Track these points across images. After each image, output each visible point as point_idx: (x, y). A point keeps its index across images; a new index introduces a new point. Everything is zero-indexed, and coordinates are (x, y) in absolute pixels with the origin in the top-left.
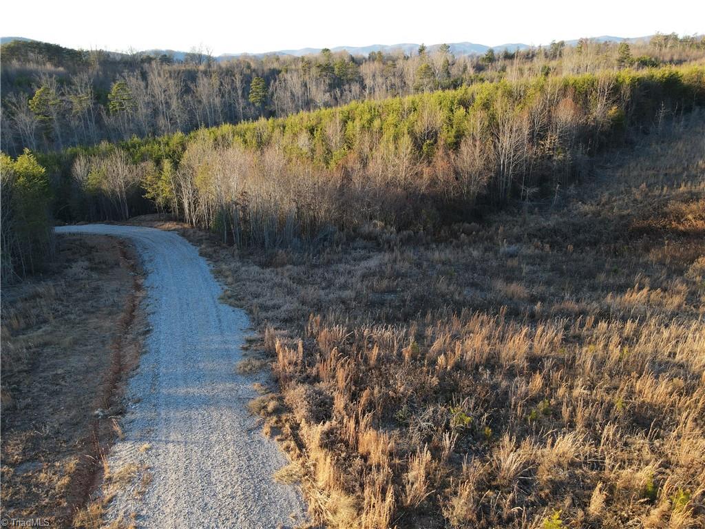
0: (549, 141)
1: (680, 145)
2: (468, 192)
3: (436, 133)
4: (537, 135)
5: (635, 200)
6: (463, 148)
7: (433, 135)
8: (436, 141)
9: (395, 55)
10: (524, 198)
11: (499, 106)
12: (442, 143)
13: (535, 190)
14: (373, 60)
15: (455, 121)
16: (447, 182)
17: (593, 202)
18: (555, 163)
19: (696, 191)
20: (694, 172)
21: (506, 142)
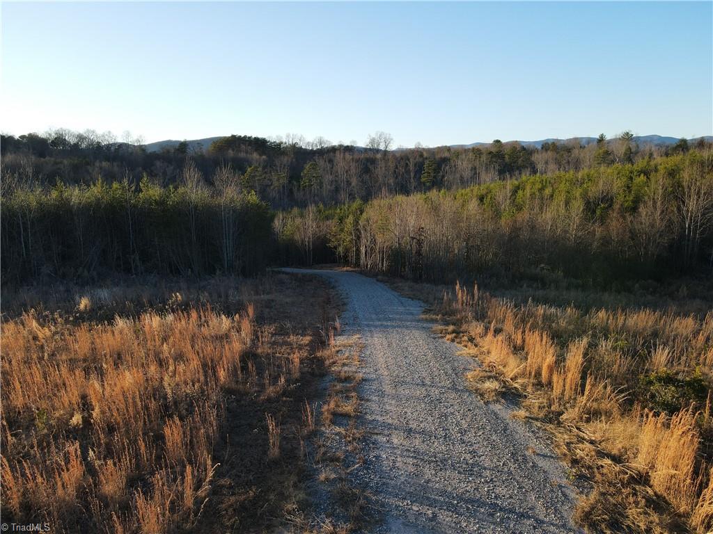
2: (646, 253)
6: (642, 210)
9: (571, 145)
11: (685, 176)
12: (618, 206)
15: (634, 188)
16: (621, 242)
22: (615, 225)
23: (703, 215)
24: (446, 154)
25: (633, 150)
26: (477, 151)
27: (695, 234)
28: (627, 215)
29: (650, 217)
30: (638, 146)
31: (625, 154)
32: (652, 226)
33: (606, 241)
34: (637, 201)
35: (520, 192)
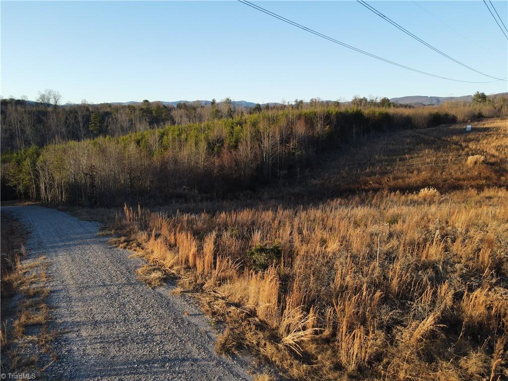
0: (292, 144)
1: (366, 148)
2: (245, 174)
3: (223, 141)
4: (285, 141)
5: (343, 177)
6: (240, 147)
7: (220, 141)
8: (223, 145)
9: (195, 105)
10: (280, 177)
11: (261, 126)
12: (227, 145)
13: (285, 172)
14: (180, 108)
15: (234, 134)
16: (230, 168)
17: (320, 179)
18: (296, 157)
19: (375, 171)
20: (373, 162)
21: (266, 143)
22: (226, 157)
23: (272, 149)
24: (108, 110)
25: (232, 110)
26: (131, 107)
27: (269, 161)
28: (232, 150)
29: (245, 151)
30: (234, 107)
31: (228, 112)
32: (247, 157)
33: (222, 167)
34: (237, 141)
35: (165, 137)
